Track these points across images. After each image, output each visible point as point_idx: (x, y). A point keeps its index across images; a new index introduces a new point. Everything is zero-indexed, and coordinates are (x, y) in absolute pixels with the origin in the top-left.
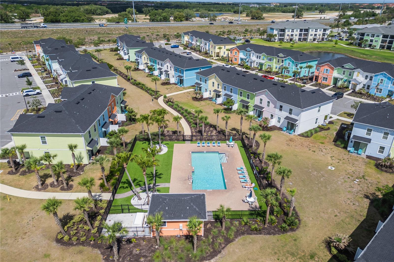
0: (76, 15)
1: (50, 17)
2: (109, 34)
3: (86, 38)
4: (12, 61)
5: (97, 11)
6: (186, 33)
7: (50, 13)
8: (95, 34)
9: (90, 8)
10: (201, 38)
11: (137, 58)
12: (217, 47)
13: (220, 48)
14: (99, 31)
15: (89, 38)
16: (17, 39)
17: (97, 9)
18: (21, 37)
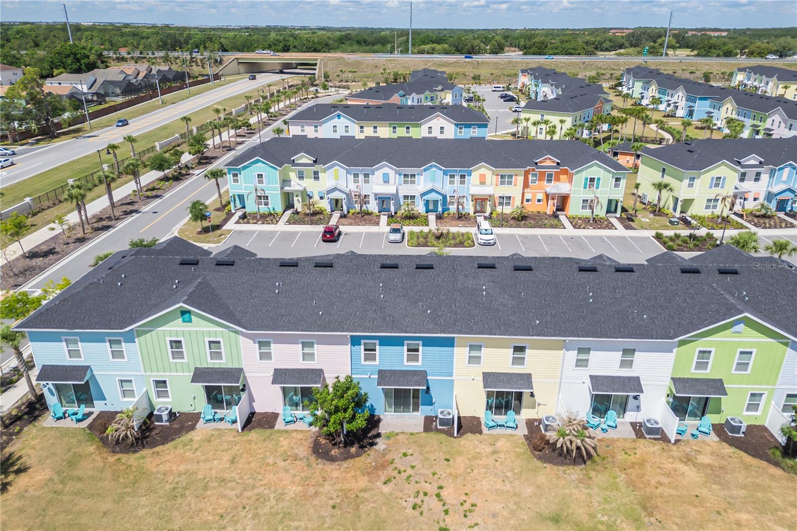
0: (571, 47)
1: (533, 49)
2: (614, 69)
3: (579, 74)
4: (493, 91)
5: (604, 44)
6: (740, 70)
7: (534, 44)
8: (593, 69)
9: (594, 40)
10: (761, 75)
11: (643, 91)
12: (781, 86)
13: (786, 87)
14: (599, 66)
15: (584, 74)
16: (497, 71)
17: (605, 41)
18: (502, 69)
